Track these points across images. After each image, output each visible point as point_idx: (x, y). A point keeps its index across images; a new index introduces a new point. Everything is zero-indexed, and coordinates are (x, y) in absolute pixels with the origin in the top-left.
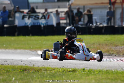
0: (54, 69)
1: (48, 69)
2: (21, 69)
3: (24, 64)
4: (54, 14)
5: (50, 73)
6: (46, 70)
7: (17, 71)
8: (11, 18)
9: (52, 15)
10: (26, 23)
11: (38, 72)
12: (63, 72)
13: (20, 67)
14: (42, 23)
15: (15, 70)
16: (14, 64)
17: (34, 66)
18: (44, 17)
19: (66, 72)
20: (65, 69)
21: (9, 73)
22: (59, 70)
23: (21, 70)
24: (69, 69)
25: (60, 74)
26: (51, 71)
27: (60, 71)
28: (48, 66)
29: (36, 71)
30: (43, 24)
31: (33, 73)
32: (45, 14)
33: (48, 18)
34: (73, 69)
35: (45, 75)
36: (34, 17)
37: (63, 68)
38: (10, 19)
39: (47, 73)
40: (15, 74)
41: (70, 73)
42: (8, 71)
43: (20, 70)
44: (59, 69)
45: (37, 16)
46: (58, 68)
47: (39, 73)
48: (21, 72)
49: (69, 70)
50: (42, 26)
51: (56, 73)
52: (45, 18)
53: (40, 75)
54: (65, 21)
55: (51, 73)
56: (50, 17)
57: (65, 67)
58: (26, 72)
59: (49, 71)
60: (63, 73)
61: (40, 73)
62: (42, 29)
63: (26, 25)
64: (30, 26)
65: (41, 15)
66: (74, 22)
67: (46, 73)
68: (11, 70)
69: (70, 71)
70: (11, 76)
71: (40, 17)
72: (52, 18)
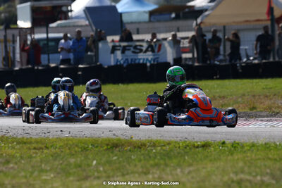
0: (169, 144)
1: (157, 145)
2: (108, 145)
3: (114, 135)
4: (169, 42)
5: (162, 151)
6: (154, 144)
7: (102, 149)
8: (91, 51)
9: (166, 44)
10: (118, 60)
11: (139, 150)
12: (186, 148)
13: (106, 140)
14: (147, 59)
15: (97, 147)
16: (96, 136)
17: (132, 138)
18: (151, 48)
19: (190, 149)
20: (190, 143)
21: (87, 152)
22: (177, 146)
23: (109, 147)
24: (197, 142)
25: (179, 153)
26: (164, 148)
27: (179, 147)
28: (159, 138)
29: (135, 147)
30: (150, 62)
31: (130, 151)
32: (152, 43)
33: (159, 50)
34: (203, 143)
35: (151, 155)
36: (132, 49)
37: (185, 142)
38: (89, 53)
39: (156, 150)
40: (97, 154)
41: (198, 149)
42: (85, 149)
43: (105, 147)
44: (179, 144)
45: (139, 47)
46: (176, 142)
47: (140, 152)
48: (107, 149)
49: (196, 144)
50: (148, 64)
51: (171, 150)
52: (153, 51)
53: (143, 154)
54: (189, 55)
55: (164, 150)
56: (162, 47)
57: (190, 139)
58: (117, 149)
59: (159, 148)
60: (186, 150)
61: (143, 152)
62: (149, 70)
63: (119, 63)
64: (125, 65)
65: (145, 45)
66: (206, 56)
67: (154, 151)
68: (90, 146)
69: (198, 147)
70: (90, 156)
71: (144, 49)
72: (166, 51)
